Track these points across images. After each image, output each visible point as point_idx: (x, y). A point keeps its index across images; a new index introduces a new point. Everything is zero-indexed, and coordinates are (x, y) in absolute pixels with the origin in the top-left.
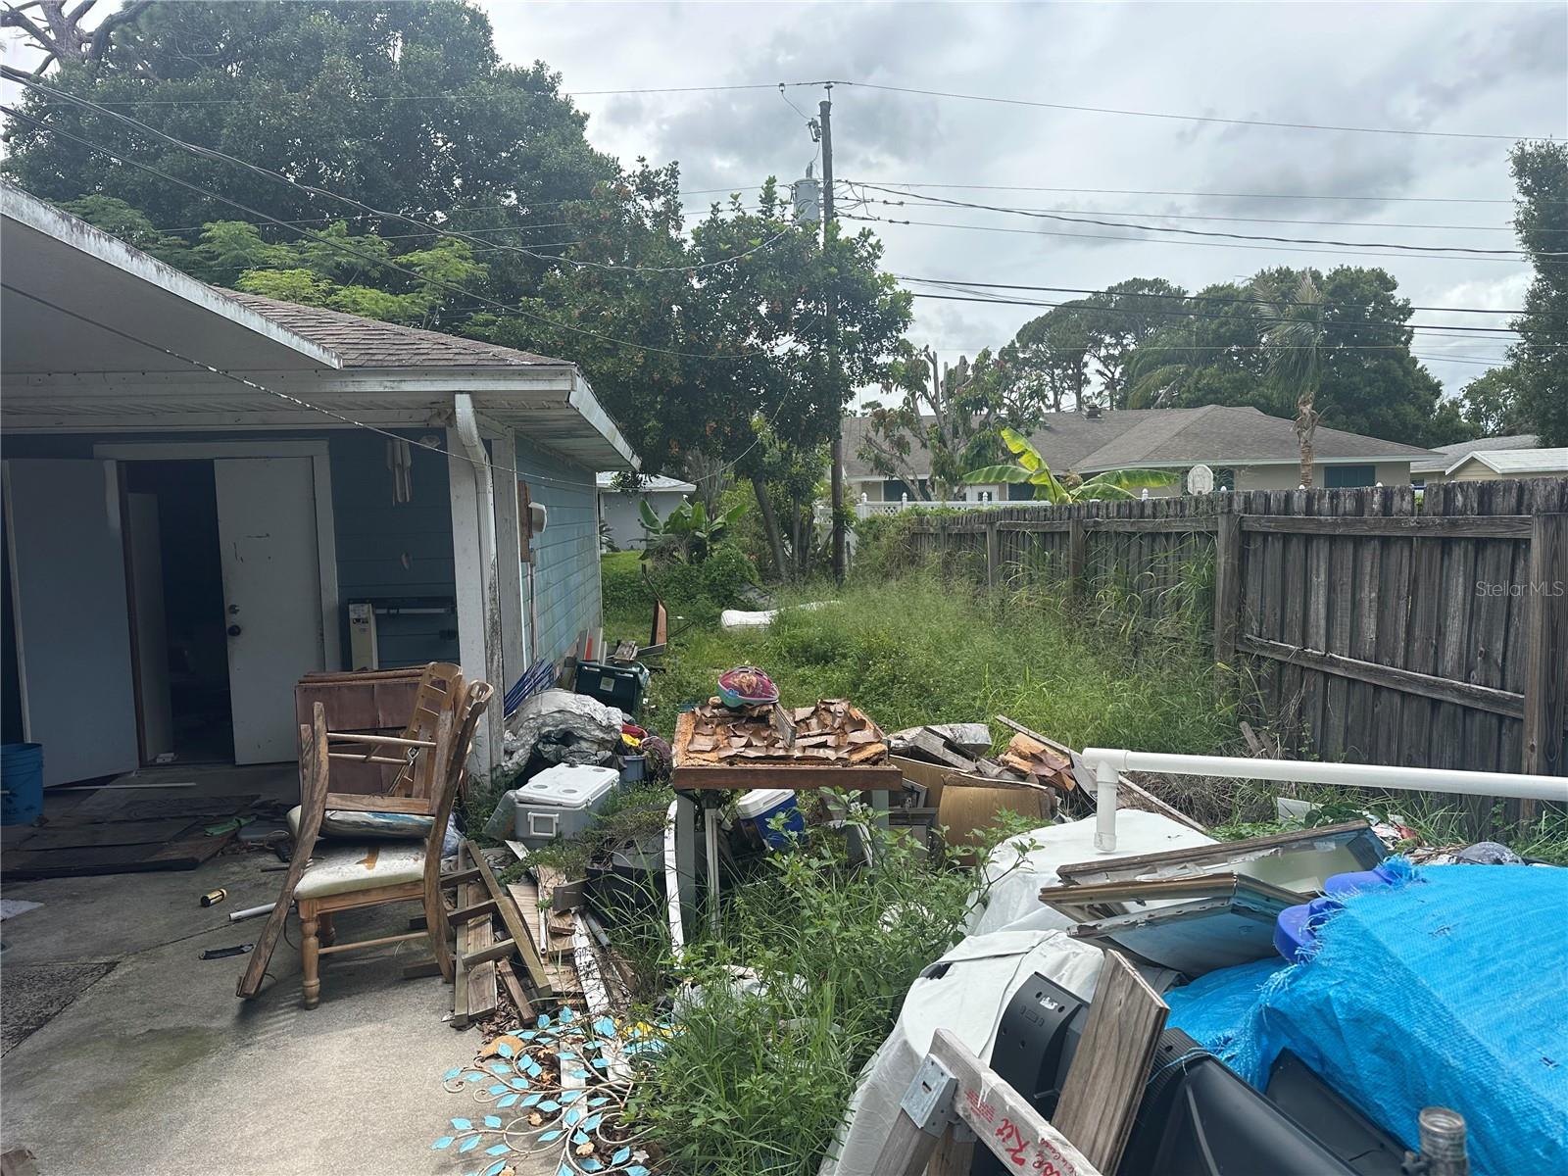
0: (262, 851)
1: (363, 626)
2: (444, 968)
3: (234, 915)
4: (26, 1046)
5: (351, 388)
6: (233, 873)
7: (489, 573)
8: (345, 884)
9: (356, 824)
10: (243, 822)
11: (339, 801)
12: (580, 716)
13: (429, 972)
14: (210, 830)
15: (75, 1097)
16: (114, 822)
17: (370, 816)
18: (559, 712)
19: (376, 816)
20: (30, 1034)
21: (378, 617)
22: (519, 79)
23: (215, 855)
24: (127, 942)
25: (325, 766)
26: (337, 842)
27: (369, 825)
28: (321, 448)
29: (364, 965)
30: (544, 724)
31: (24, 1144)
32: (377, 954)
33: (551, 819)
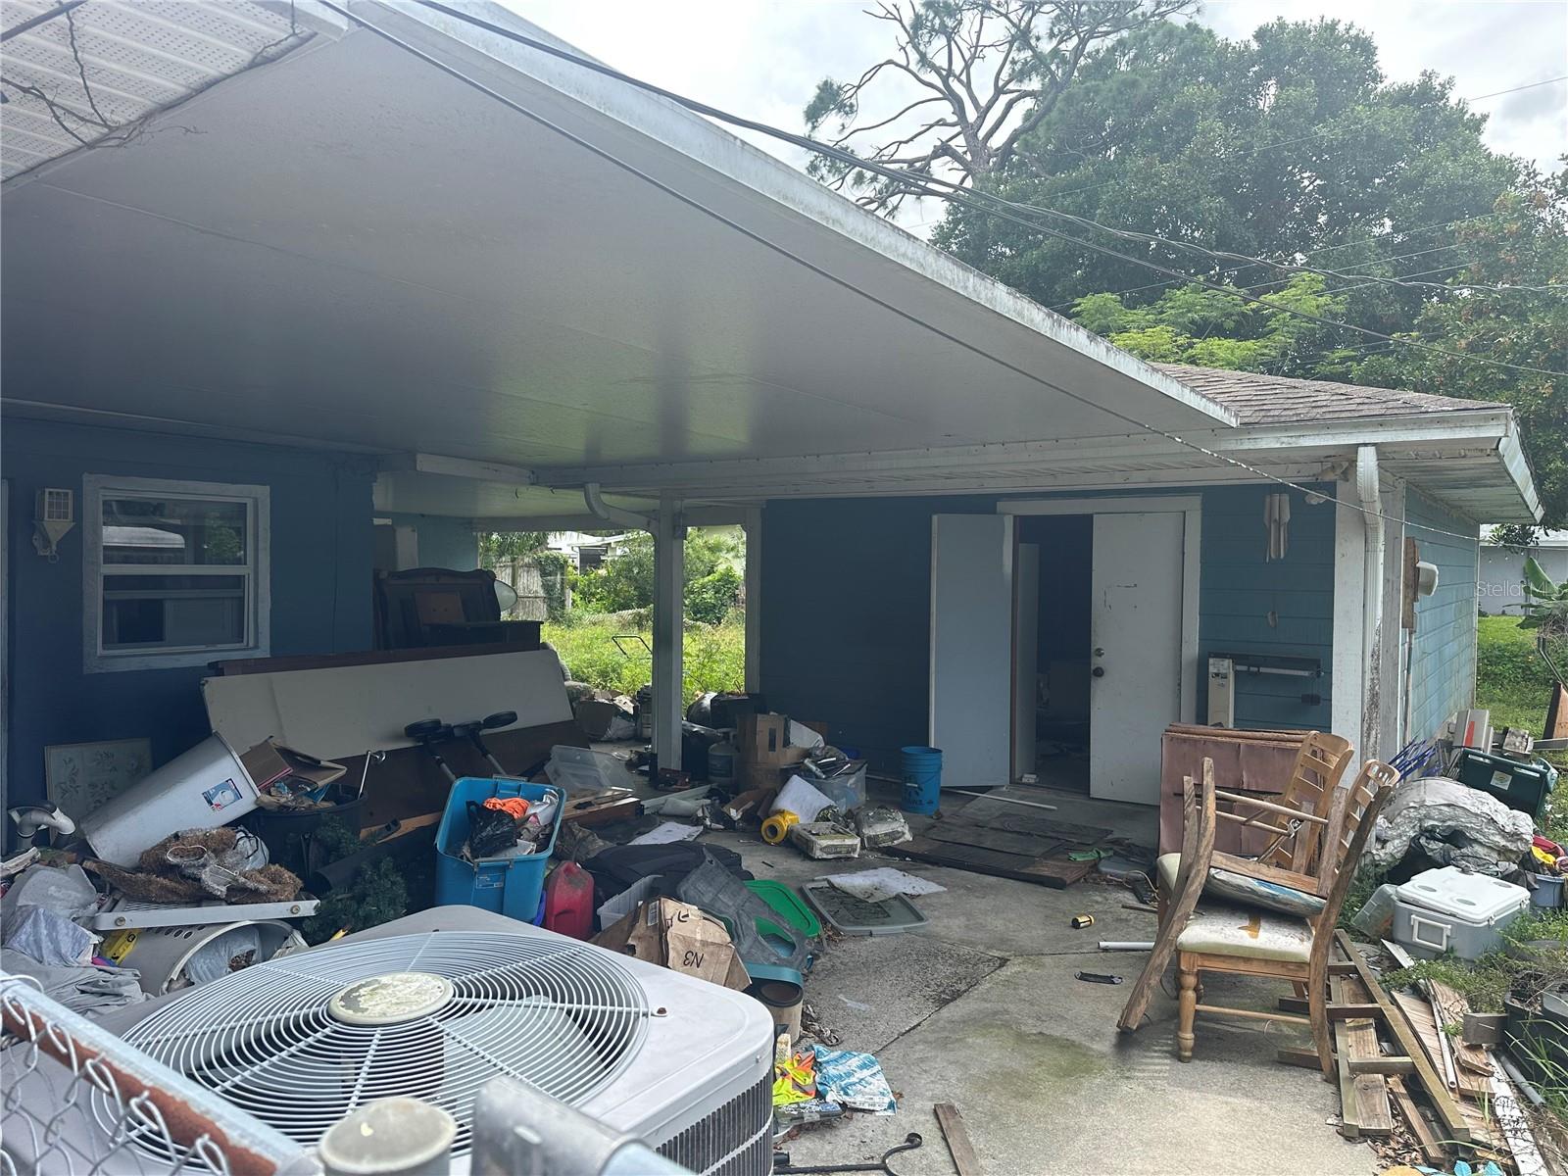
0: (1120, 886)
1: (1221, 681)
2: (1325, 1064)
3: (1103, 944)
4: (945, 1012)
5: (1247, 446)
6: (1097, 902)
7: (1372, 639)
8: (1227, 946)
9: (1239, 888)
10: (1103, 854)
11: (1224, 861)
12: (1477, 815)
13: (1310, 1064)
14: (1073, 856)
15: (987, 1073)
16: (992, 829)
17: (1255, 882)
18: (1449, 805)
19: (1261, 885)
20: (948, 1003)
21: (1237, 673)
22: (1404, 97)
23: (1079, 880)
24: (1014, 943)
25: (1212, 823)
26: (1218, 901)
27: (1253, 891)
28: (1194, 506)
29: (1232, 1033)
30: (1428, 817)
31: (953, 1101)
32: (1246, 1025)
33: (1442, 929)
